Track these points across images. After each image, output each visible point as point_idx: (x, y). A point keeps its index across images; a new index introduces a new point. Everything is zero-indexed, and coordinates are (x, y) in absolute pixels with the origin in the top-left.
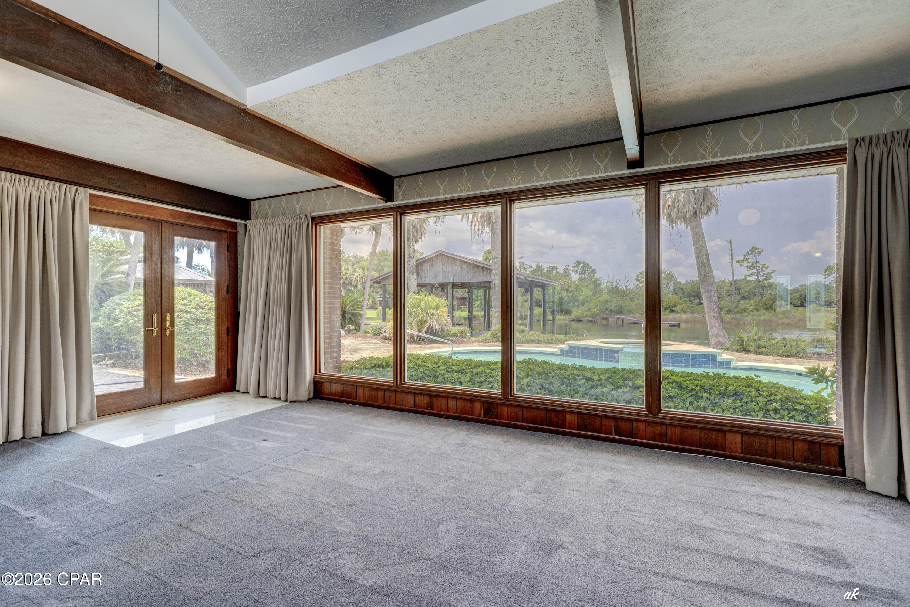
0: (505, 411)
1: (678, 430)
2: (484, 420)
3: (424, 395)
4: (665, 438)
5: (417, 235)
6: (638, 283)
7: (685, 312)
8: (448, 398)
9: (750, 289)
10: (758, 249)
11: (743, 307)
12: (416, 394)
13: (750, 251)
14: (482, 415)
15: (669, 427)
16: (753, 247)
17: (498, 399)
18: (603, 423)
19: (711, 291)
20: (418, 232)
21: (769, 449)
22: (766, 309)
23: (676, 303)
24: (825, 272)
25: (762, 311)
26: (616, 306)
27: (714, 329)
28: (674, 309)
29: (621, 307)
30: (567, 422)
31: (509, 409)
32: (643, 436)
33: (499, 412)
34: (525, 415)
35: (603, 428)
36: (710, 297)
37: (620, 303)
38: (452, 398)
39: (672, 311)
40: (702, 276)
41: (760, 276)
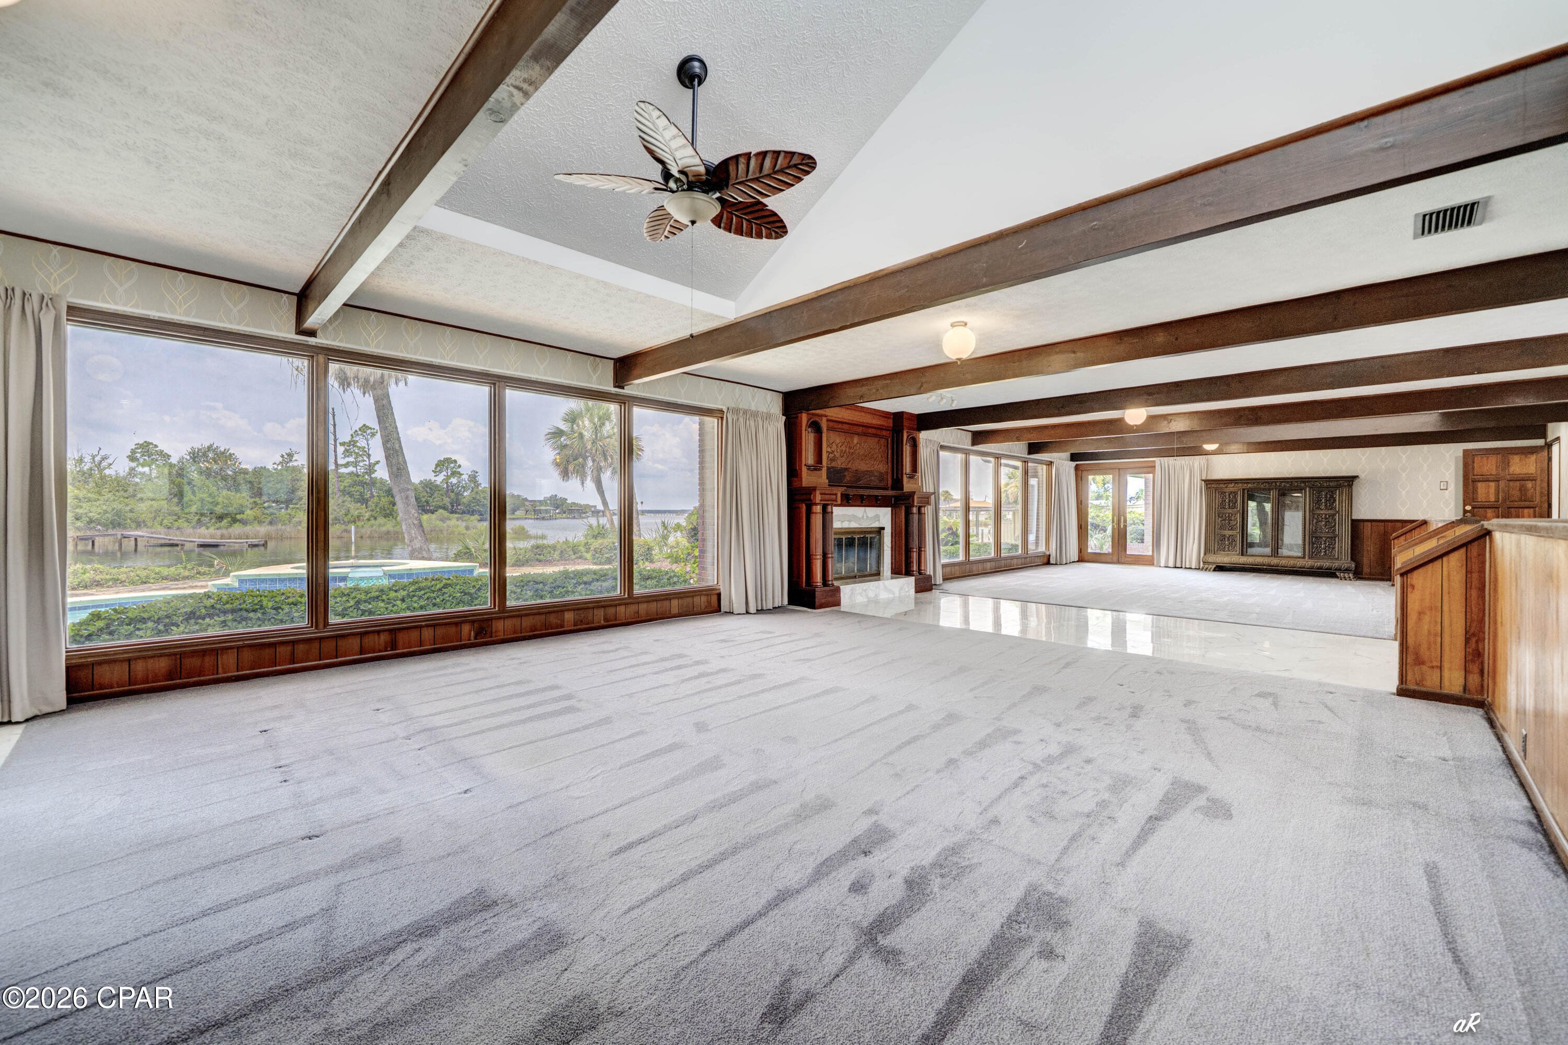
0: (501, 626)
2: (476, 643)
3: (378, 632)
6: (133, 465)
7: (260, 522)
8: (421, 627)
9: (345, 487)
10: (371, 428)
11: (356, 513)
12: (362, 635)
13: (360, 430)
14: (472, 638)
16: (364, 425)
17: (490, 614)
19: (408, 490)
22: (386, 516)
23: (242, 506)
24: (436, 469)
25: (381, 520)
26: (106, 512)
27: (415, 541)
28: (238, 517)
29: (118, 513)
31: (504, 622)
36: (407, 497)
37: (117, 505)
38: (427, 626)
39: (235, 521)
40: (395, 468)
41: (358, 468)
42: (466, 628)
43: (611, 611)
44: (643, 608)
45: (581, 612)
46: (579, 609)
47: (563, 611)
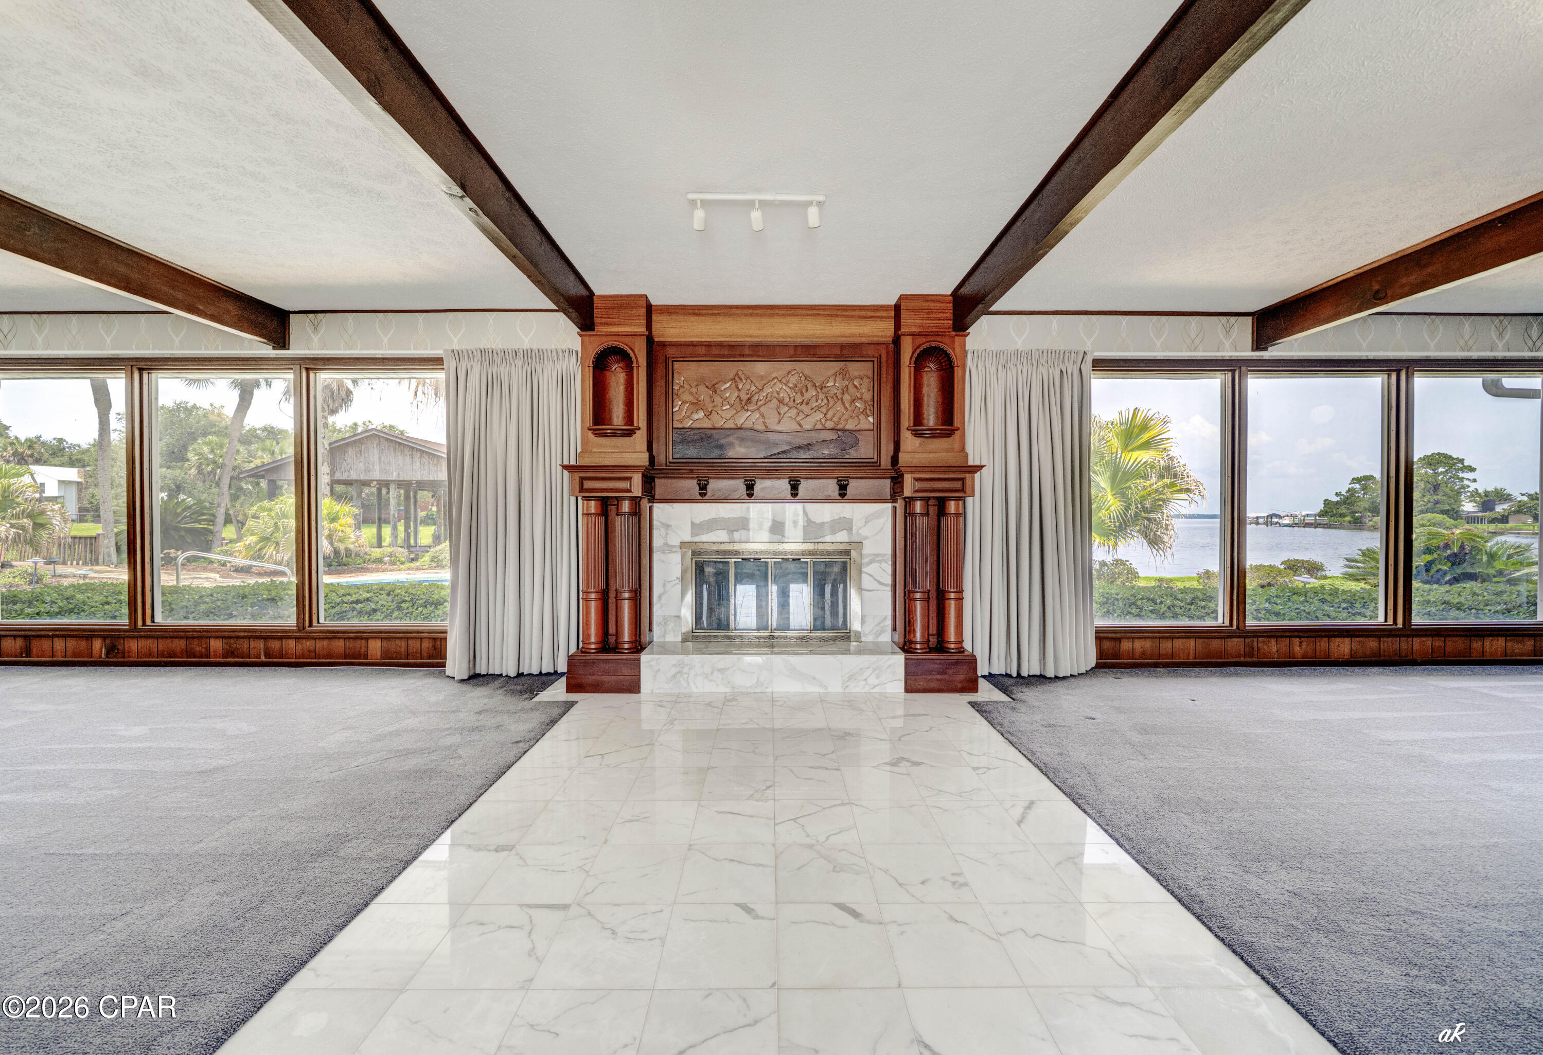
0: (133, 645)
1: (326, 643)
4: (313, 654)
5: (334, 401)
14: (103, 656)
15: (317, 641)
17: (125, 631)
18: (252, 646)
20: (342, 398)
21: (403, 650)
30: (212, 649)
31: (139, 644)
32: (292, 654)
33: (126, 649)
34: (161, 647)
35: (252, 652)
42: (97, 644)
43: (275, 645)
44: (321, 645)
45: (232, 641)
46: (229, 637)
47: (209, 637)
